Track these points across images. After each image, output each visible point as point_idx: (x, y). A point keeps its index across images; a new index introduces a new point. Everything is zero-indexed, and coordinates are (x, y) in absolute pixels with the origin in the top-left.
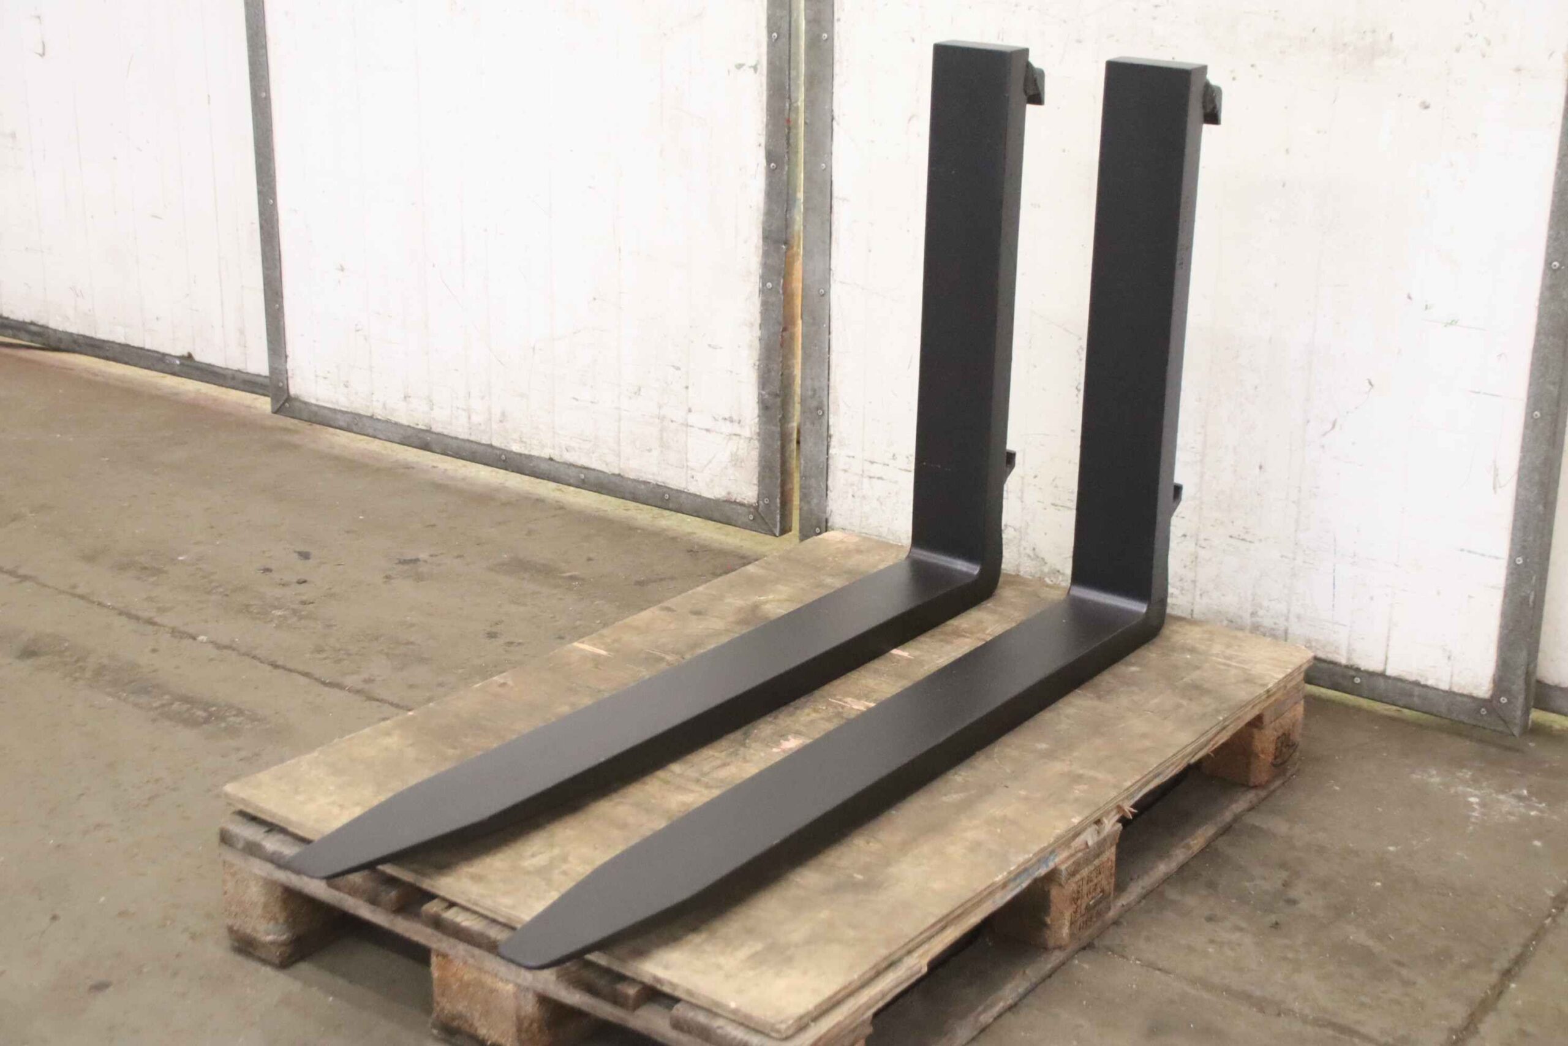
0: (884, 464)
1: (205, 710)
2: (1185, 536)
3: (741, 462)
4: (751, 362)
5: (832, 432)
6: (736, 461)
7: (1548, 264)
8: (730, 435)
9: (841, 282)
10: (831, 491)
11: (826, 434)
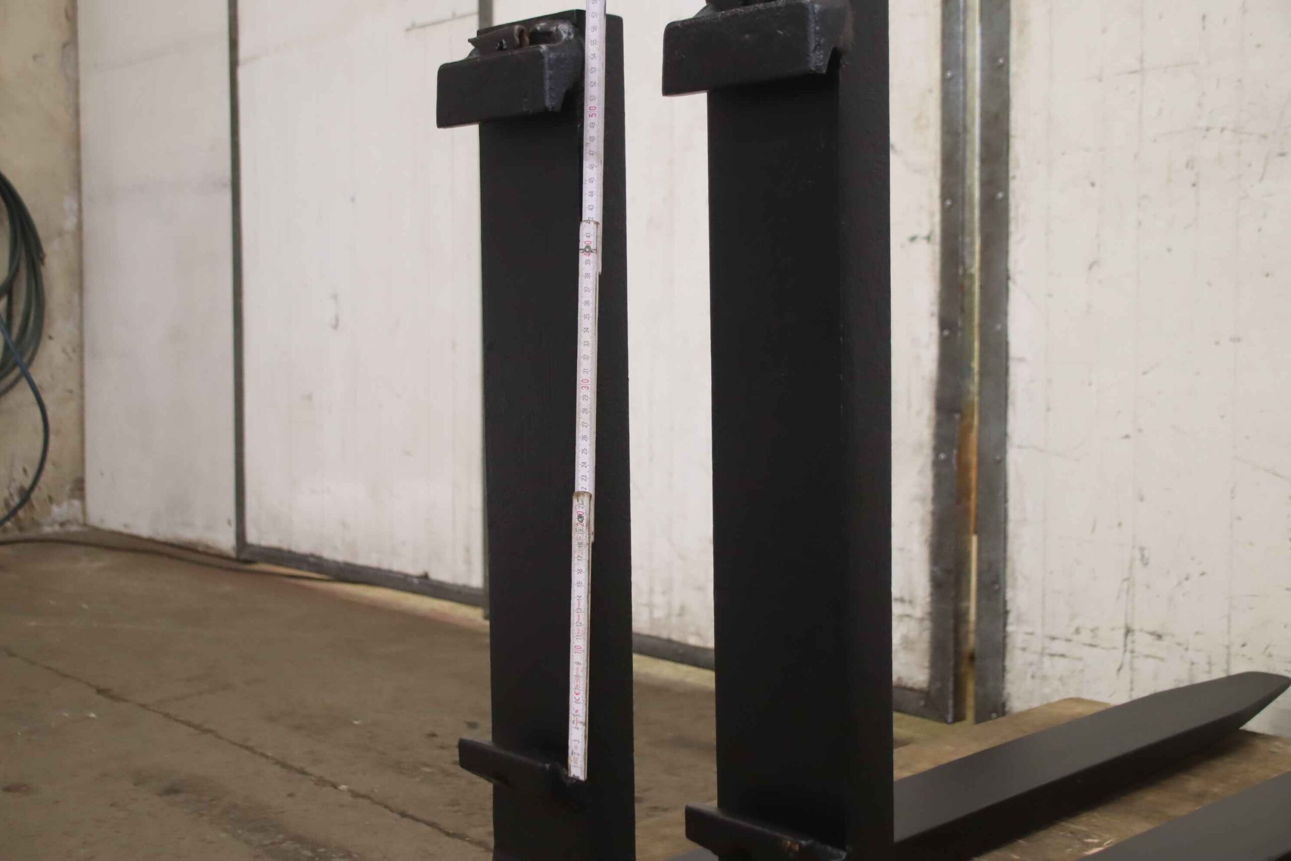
0: (1066, 640)
1: (313, 851)
4: (924, 538)
5: (1010, 606)
6: (907, 644)
8: (901, 616)
9: (1018, 447)
10: (1008, 672)
11: (1002, 611)
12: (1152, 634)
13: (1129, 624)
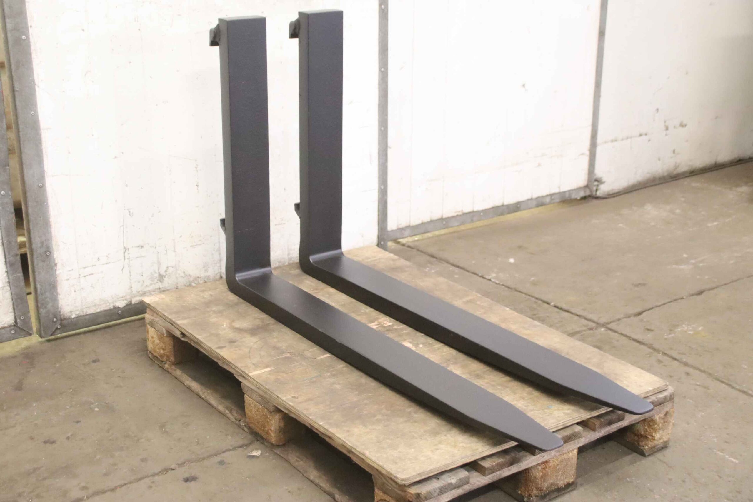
0: (93, 266)
9: (52, 176)
11: (53, 264)
12: (139, 247)
13: (125, 246)
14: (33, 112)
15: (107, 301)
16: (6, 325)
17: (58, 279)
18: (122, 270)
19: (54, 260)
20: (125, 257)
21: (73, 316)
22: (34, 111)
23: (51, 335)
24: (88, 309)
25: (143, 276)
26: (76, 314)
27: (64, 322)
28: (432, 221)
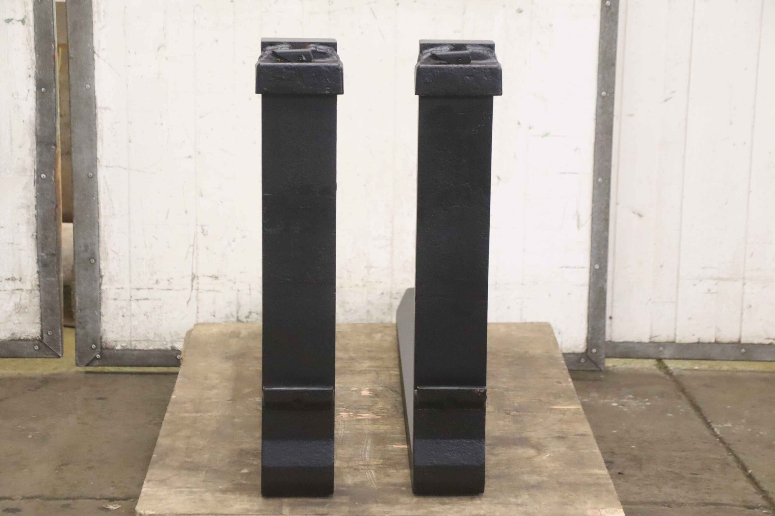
0: (149, 289)
2: (382, 294)
3: (24, 309)
4: (30, 234)
5: (103, 272)
6: (20, 309)
7: (599, 93)
8: (13, 290)
9: (107, 167)
10: (103, 316)
11: (98, 276)
12: (211, 277)
13: (194, 273)
14: (88, 85)
15: (165, 338)
16: (30, 338)
17: (103, 295)
18: (188, 302)
19: (100, 270)
20: (192, 286)
21: (119, 347)
22: (90, 85)
23: (87, 365)
24: (138, 342)
25: (214, 316)
26: (122, 346)
27: (105, 351)
28: (716, 343)
